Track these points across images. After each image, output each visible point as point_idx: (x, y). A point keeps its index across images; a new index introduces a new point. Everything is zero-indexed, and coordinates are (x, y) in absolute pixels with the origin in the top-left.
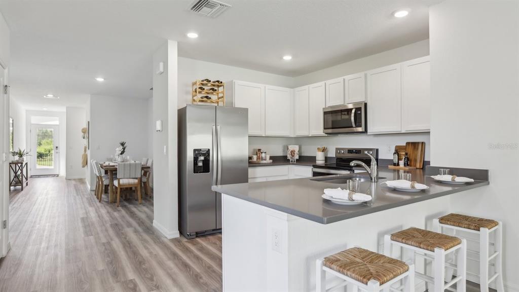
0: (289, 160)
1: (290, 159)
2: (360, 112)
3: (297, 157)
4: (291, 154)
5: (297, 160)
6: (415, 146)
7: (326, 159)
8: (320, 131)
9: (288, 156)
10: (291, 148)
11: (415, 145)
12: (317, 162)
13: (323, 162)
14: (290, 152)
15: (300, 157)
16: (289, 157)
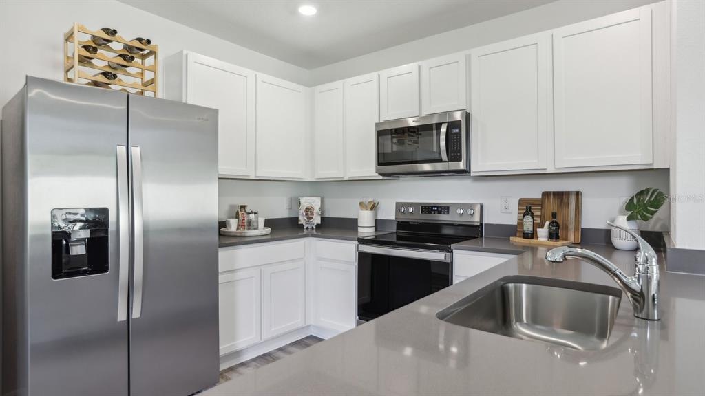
0: (302, 226)
1: (304, 224)
2: (457, 131)
3: (317, 220)
4: (306, 215)
5: (318, 226)
6: (562, 200)
7: (378, 224)
8: (369, 169)
9: (301, 218)
10: (306, 202)
11: (561, 196)
12: (360, 230)
13: (373, 230)
14: (302, 211)
15: (323, 219)
16: (302, 220)
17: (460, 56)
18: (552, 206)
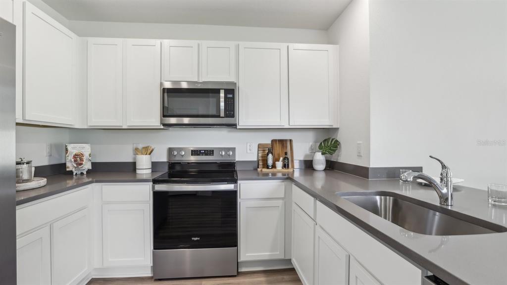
0: (71, 173)
1: (73, 170)
2: (231, 96)
3: (87, 166)
4: (75, 161)
5: (89, 172)
7: (155, 166)
9: (68, 164)
10: (73, 149)
11: (282, 142)
12: (138, 172)
13: (150, 171)
14: (70, 158)
15: (93, 164)
16: (70, 166)
17: (232, 44)
18: (278, 149)
